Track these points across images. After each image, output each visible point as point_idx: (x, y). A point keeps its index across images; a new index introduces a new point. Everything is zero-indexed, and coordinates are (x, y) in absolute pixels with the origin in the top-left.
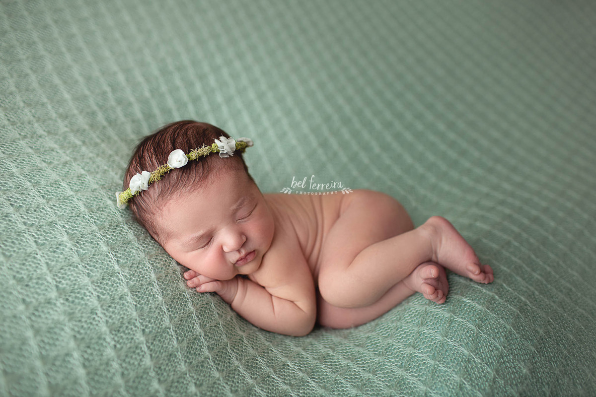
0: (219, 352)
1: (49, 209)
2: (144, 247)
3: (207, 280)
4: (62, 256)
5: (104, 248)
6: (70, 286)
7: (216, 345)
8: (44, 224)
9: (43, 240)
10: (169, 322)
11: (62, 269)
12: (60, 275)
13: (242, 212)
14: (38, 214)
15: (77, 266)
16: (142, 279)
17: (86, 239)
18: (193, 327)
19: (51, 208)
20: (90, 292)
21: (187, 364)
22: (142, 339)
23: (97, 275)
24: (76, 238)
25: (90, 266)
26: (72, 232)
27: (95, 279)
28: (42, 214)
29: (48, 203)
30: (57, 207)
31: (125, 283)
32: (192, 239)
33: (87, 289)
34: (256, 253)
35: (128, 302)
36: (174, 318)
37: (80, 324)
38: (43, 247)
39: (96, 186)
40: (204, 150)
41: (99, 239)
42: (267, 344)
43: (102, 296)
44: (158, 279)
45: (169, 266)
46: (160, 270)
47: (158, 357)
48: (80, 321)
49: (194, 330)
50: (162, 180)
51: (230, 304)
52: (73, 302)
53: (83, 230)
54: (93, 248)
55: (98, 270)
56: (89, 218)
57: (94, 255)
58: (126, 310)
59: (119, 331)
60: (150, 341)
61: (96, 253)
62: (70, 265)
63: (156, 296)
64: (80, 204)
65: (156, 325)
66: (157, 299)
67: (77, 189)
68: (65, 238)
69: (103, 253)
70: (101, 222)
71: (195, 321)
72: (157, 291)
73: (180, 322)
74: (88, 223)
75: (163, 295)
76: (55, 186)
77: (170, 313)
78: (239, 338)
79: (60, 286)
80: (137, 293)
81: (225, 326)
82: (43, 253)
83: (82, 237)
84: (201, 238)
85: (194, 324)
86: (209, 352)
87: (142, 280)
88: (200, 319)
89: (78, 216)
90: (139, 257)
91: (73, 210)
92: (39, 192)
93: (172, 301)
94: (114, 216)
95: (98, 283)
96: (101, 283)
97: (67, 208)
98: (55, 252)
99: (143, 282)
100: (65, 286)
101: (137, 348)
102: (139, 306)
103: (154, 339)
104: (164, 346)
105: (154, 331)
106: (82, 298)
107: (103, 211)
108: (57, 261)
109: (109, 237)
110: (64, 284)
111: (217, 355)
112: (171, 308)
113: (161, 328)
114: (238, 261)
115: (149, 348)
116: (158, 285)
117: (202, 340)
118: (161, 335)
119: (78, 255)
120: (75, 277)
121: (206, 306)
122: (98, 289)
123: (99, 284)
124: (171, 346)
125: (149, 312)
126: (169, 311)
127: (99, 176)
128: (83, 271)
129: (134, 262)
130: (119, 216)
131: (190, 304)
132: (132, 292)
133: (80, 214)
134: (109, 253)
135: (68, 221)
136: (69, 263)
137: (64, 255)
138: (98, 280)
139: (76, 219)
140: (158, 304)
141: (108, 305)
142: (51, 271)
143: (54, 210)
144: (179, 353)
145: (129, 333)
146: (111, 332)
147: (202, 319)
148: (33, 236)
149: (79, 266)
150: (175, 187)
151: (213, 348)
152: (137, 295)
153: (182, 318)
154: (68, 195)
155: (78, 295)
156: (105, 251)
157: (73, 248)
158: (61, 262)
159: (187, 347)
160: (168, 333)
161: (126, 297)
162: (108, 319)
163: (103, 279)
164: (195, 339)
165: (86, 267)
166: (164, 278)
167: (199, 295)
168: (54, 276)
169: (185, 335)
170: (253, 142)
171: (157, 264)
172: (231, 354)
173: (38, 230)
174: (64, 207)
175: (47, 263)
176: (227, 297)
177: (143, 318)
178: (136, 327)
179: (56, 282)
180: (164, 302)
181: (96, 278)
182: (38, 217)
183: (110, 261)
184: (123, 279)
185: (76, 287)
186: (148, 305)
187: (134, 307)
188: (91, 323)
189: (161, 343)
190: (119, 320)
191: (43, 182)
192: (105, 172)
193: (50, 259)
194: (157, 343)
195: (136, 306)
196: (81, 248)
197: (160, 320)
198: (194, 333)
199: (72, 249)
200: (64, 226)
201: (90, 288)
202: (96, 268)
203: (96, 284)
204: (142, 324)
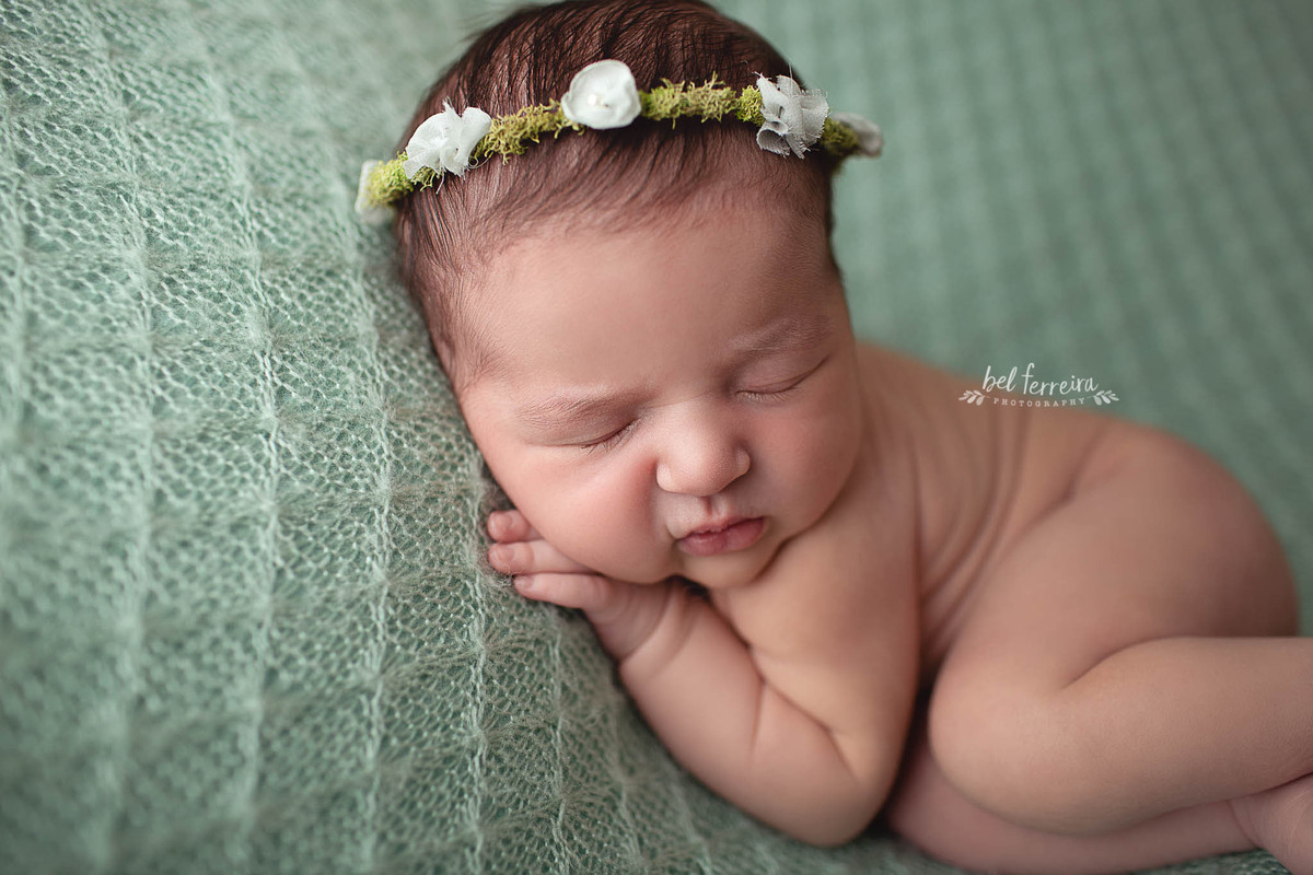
0: (517, 830)
1: (124, 141)
2: (391, 373)
3: (562, 564)
4: (93, 309)
5: (253, 332)
6: (77, 422)
7: (518, 801)
8: (85, 182)
9: (58, 233)
10: (376, 668)
11: (74, 352)
12: (56, 371)
13: (769, 371)
14: (80, 142)
15: (132, 361)
16: (339, 482)
17: (206, 281)
18: (456, 714)
19: (137, 141)
20: (135, 468)
21: (383, 849)
22: (254, 705)
23: (186, 415)
24: (170, 266)
25: (178, 379)
26: (169, 242)
27: (174, 426)
28: (94, 149)
29: (133, 119)
30: (157, 145)
31: (276, 478)
32: (561, 404)
33: (132, 455)
34: (766, 528)
35: (255, 551)
36: (401, 659)
37: (44, 574)
38: (44, 255)
39: (313, 123)
40: (711, 98)
41: (249, 297)
42: (695, 839)
43: (172, 499)
44: (397, 501)
45: (454, 467)
46: (417, 472)
47: (286, 790)
48: (53, 564)
49: (457, 725)
50: (524, 156)
51: (614, 661)
52: (60, 484)
53: (210, 245)
54: (216, 317)
55: (200, 399)
56: (248, 214)
57: (207, 343)
58: (240, 578)
59: (179, 646)
60: (280, 722)
61: (217, 341)
62: (109, 351)
63: (368, 560)
64: (238, 161)
65: (327, 667)
66: (366, 571)
67: (251, 111)
68: (134, 254)
69: (242, 347)
70: (283, 241)
71: (474, 694)
72: (376, 545)
73: (415, 682)
74: (234, 228)
75: (391, 565)
76: (181, 75)
77: (395, 639)
78: (605, 791)
79: (42, 411)
80: (302, 528)
81: (572, 736)
82: (34, 278)
83: (193, 269)
84: (590, 409)
85: (466, 702)
86: (481, 824)
87: (338, 488)
88: (491, 691)
89: (213, 197)
90: (361, 403)
91: (205, 170)
92: (122, 76)
93: (418, 598)
94: (334, 238)
95: (177, 444)
96: (189, 450)
97: (189, 157)
98: (78, 286)
99: (338, 496)
100: (56, 416)
101: (220, 731)
102: (290, 576)
103: (298, 720)
104: (326, 755)
105: (308, 687)
106: (99, 483)
107: (305, 208)
108: (71, 321)
109: (287, 300)
110: (57, 410)
111: (507, 841)
112: (405, 622)
113: (340, 685)
114: (692, 534)
115: (265, 744)
116: (389, 523)
117: (475, 768)
118: (331, 711)
119: (155, 325)
120: (106, 397)
121: (531, 647)
122: (170, 469)
123: (180, 451)
124: (352, 763)
125: (320, 612)
126: (392, 631)
127: (340, 98)
128: (143, 386)
129: (338, 415)
130: (352, 245)
131: (475, 627)
132: (285, 517)
133: (221, 191)
134: (263, 354)
135: (171, 202)
136: (109, 339)
137: (102, 310)
138: (183, 433)
139: (202, 205)
140: (363, 593)
141: (179, 537)
142: (30, 348)
143: (143, 149)
144: (371, 798)
145: (214, 668)
146: (147, 642)
147: (501, 694)
148: (30, 207)
149: (139, 363)
150: (561, 196)
151: (502, 810)
152: (298, 535)
153: (431, 668)
154: (211, 118)
155: (90, 466)
156: (250, 344)
157: (145, 296)
158: (82, 330)
159: (411, 782)
160: (358, 710)
161: (259, 529)
162: (158, 587)
163: (203, 438)
164: (448, 759)
165: (161, 375)
166: (419, 504)
167: (519, 606)
168: (35, 367)
169: (419, 733)
170: (882, 142)
171: (415, 450)
172: (558, 848)
173: (56, 196)
174: (180, 153)
175: (32, 319)
176: (618, 634)
177: (287, 624)
178: (248, 649)
179: (35, 391)
180: (385, 591)
181: (180, 426)
182: (79, 152)
183: (254, 384)
184: (274, 464)
185: (95, 433)
186: (326, 582)
187: (273, 574)
188: (90, 586)
189: (317, 740)
190: (198, 605)
191: (149, 53)
192: (367, 93)
193: (48, 307)
194: (306, 735)
195: (280, 572)
196: (175, 304)
197: (346, 654)
198: (455, 737)
199: (139, 297)
200: (150, 213)
201: (142, 456)
202: (195, 392)
203: (169, 449)
204: (274, 648)
